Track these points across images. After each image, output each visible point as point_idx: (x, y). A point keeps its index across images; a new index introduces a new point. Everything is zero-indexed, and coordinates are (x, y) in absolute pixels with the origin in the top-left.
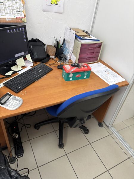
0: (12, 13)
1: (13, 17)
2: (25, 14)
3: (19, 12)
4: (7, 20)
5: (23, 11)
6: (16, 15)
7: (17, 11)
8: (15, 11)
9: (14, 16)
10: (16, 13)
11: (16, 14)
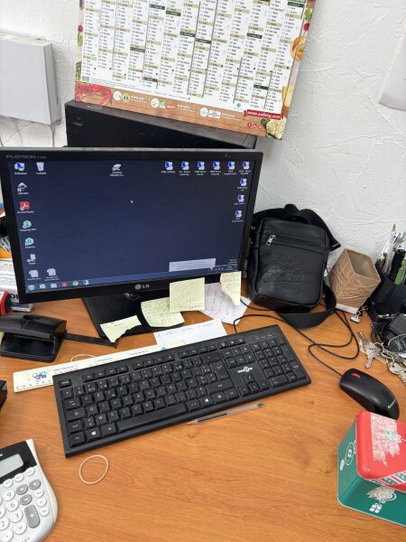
0: (231, 91)
1: (230, 105)
2: (288, 103)
3: (263, 93)
4: (204, 113)
5: (284, 91)
6: (247, 101)
7: (256, 86)
8: (250, 84)
9: (239, 105)
10: (250, 90)
11: (249, 98)
